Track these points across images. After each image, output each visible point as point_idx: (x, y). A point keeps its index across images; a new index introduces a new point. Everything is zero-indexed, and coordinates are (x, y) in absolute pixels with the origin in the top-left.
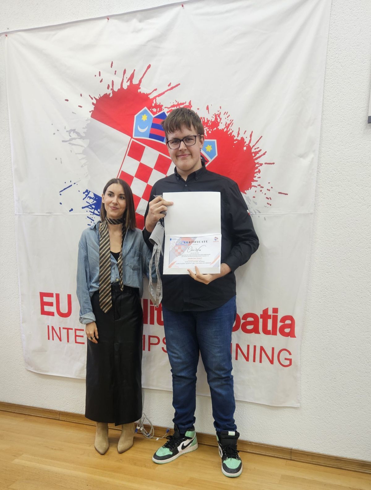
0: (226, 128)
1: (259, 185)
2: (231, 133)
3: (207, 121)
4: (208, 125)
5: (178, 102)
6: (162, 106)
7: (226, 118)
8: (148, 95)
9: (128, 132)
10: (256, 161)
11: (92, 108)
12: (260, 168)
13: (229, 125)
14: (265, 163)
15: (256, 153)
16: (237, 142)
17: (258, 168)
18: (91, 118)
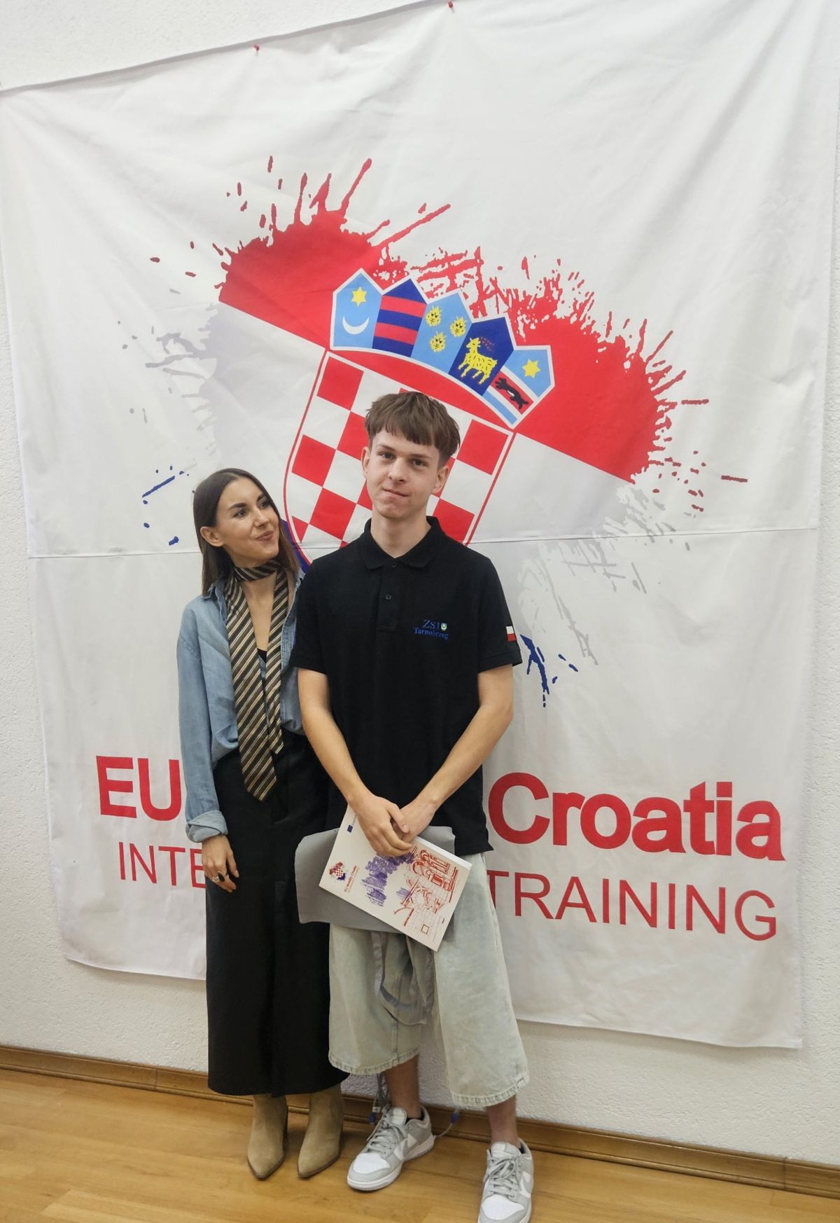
0: (576, 314)
1: (669, 460)
2: (589, 328)
3: (523, 299)
4: (528, 308)
5: (446, 252)
6: (405, 264)
7: (573, 289)
8: (366, 237)
9: (319, 335)
10: (658, 398)
11: (222, 276)
12: (670, 414)
13: (583, 306)
14: (684, 402)
15: (658, 376)
16: (605, 348)
17: (665, 414)
18: (219, 302)
